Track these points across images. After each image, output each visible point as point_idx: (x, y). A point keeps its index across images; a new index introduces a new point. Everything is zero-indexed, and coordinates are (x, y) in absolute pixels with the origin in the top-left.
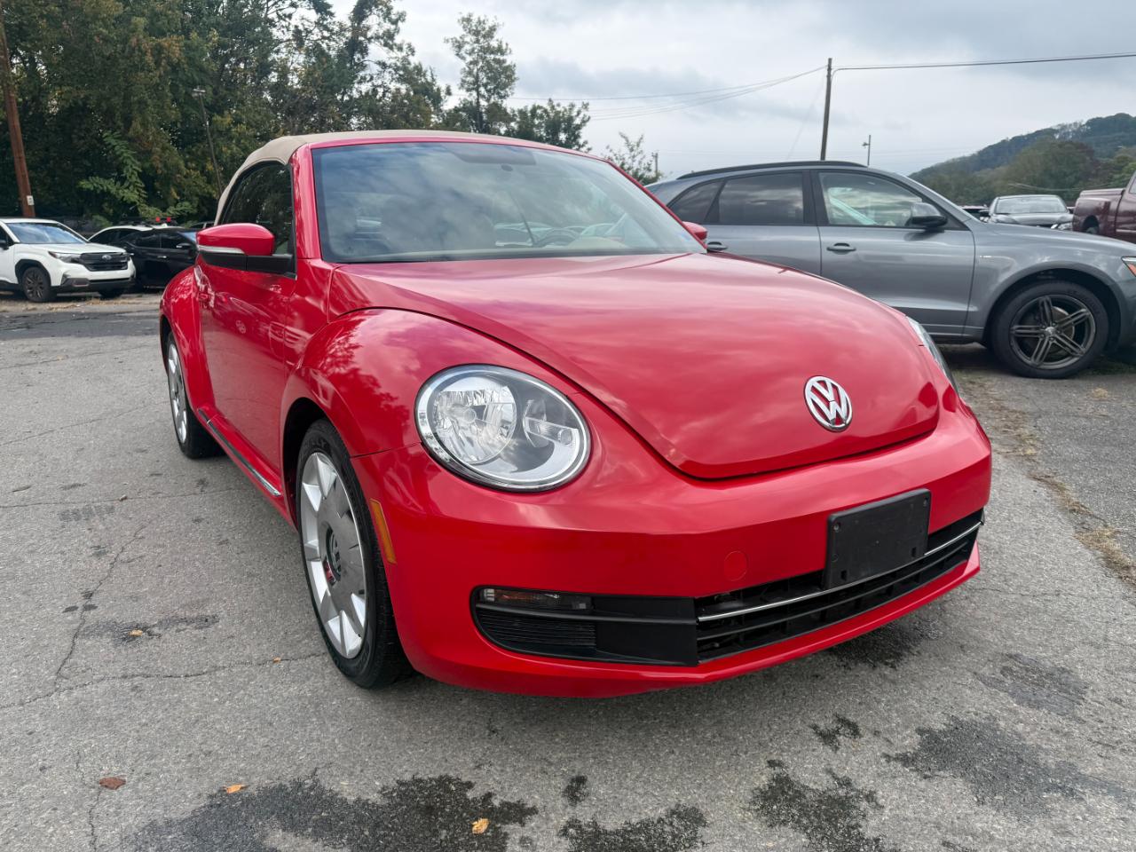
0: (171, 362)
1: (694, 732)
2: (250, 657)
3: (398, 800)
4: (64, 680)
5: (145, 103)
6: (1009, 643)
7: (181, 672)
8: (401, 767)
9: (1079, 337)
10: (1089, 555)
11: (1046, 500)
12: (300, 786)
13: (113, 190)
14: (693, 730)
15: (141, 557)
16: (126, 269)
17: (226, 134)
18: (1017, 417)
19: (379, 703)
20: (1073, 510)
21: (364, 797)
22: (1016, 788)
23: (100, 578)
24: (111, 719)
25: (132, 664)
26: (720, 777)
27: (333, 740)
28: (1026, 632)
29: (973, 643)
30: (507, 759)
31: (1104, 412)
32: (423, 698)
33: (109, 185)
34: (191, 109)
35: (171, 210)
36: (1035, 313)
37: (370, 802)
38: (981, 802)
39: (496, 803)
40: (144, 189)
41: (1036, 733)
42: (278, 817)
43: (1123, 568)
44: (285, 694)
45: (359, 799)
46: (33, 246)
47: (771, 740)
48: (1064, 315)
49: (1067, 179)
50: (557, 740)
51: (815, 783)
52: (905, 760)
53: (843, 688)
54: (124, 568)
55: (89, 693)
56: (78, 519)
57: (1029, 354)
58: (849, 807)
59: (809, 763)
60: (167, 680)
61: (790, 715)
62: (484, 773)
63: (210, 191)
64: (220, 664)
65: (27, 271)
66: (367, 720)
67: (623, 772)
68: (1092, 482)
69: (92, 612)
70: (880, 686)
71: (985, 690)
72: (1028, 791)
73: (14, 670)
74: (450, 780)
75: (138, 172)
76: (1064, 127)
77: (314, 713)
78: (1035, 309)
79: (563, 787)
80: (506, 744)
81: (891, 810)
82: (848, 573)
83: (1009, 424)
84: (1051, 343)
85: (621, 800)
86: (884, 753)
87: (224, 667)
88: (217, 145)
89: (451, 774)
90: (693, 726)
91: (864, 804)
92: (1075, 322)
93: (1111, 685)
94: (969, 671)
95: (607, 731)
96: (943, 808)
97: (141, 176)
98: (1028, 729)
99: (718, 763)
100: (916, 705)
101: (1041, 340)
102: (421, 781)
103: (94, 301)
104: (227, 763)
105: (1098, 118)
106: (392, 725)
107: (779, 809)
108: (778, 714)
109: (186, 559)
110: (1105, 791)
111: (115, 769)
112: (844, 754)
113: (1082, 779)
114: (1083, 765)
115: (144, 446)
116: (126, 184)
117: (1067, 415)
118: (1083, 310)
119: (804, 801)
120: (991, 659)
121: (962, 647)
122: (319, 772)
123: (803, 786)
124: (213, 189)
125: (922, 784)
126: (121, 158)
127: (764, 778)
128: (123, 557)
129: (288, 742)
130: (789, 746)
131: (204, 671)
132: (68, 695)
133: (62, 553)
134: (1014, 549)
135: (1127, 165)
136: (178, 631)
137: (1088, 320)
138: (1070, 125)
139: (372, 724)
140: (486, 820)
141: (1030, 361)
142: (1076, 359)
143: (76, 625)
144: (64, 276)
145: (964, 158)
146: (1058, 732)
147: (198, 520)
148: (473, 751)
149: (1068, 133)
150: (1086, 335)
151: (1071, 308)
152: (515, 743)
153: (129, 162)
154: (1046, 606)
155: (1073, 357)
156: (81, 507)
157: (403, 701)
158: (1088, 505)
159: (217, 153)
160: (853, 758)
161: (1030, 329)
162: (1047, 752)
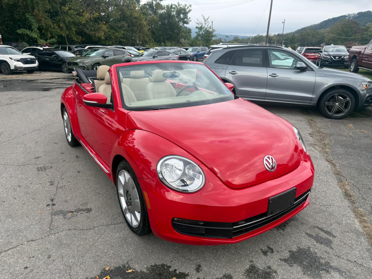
0: (65, 116)
1: (229, 251)
2: (103, 223)
3: (151, 271)
4: (52, 231)
5: (38, 2)
6: (315, 222)
7: (85, 228)
8: (151, 261)
9: (346, 107)
10: (340, 191)
11: (330, 169)
12: (125, 267)
13: (29, 34)
14: (229, 250)
15: (65, 186)
16: (36, 63)
17: (66, 13)
18: (324, 136)
19: (142, 240)
20: (338, 174)
21: (142, 270)
22: (314, 270)
23: (54, 193)
24: (69, 244)
25: (70, 225)
26: (236, 265)
27: (131, 252)
28: (320, 218)
29: (305, 222)
30: (179, 259)
31: (351, 134)
32: (154, 238)
33: (28, 32)
34: (54, 4)
35: (49, 41)
36: (333, 99)
37: (144, 272)
38: (304, 274)
39: (178, 272)
40: (39, 33)
41: (320, 252)
42: (120, 276)
43: (349, 196)
44: (116, 236)
45: (141, 271)
46: (4, 55)
47: (250, 254)
48: (342, 100)
49: (349, 33)
50: (192, 253)
51: (261, 267)
52: (285, 260)
53: (269, 237)
54: (60, 190)
55: (60, 235)
56: (42, 171)
57: (330, 111)
58: (270, 275)
59: (260, 261)
60: (82, 231)
61: (255, 246)
62: (173, 263)
63: (62, 33)
64: (95, 226)
65: (2, 64)
66: (140, 246)
67: (211, 263)
68: (344, 163)
69: (55, 206)
70: (279, 236)
71: (308, 238)
72: (317, 271)
73: (37, 227)
74: (164, 265)
75: (37, 28)
76: (349, 15)
77: (125, 243)
78: (333, 97)
79: (195, 268)
80: (179, 254)
81: (281, 276)
82: (273, 212)
83: (322, 138)
84: (337, 108)
85: (211, 272)
86: (280, 258)
87: (97, 227)
88: (63, 17)
89: (165, 263)
90: (229, 249)
91: (274, 274)
92: (345, 102)
93: (342, 237)
94: (304, 231)
95: (206, 250)
96: (294, 275)
97: (38, 29)
98: (318, 251)
99: (236, 261)
100: (289, 243)
101: (334, 107)
102: (157, 265)
103: (25, 74)
104: (103, 259)
105: (361, 12)
106: (147, 247)
107: (252, 275)
108: (252, 245)
109: (78, 187)
110: (336, 271)
111: (73, 261)
112: (269, 258)
113: (331, 267)
114: (331, 263)
115: (56, 141)
116: (33, 32)
117: (339, 135)
118: (348, 98)
119: (258, 273)
120: (310, 227)
121: (302, 223)
122: (129, 262)
123: (258, 268)
124: (63, 33)
125: (289, 268)
126: (31, 22)
127: (248, 266)
128: (59, 186)
129: (119, 253)
130: (255, 256)
131: (91, 228)
132: (55, 235)
133: (40, 184)
134: (319, 188)
135: (369, 29)
136: (81, 214)
137: (349, 102)
138: (352, 14)
139: (141, 247)
140: (175, 278)
141: (330, 114)
142: (344, 114)
143: (51, 211)
144: (15, 66)
145: (315, 25)
146: (326, 252)
147: (79, 172)
148: (170, 256)
149: (351, 17)
150: (348, 106)
151: (344, 97)
152: (181, 254)
153: (34, 24)
154: (327, 210)
155: (344, 113)
156: (42, 166)
157: (149, 239)
158: (342, 172)
159: (64, 20)
160: (271, 260)
161: (331, 103)
162: (322, 258)
